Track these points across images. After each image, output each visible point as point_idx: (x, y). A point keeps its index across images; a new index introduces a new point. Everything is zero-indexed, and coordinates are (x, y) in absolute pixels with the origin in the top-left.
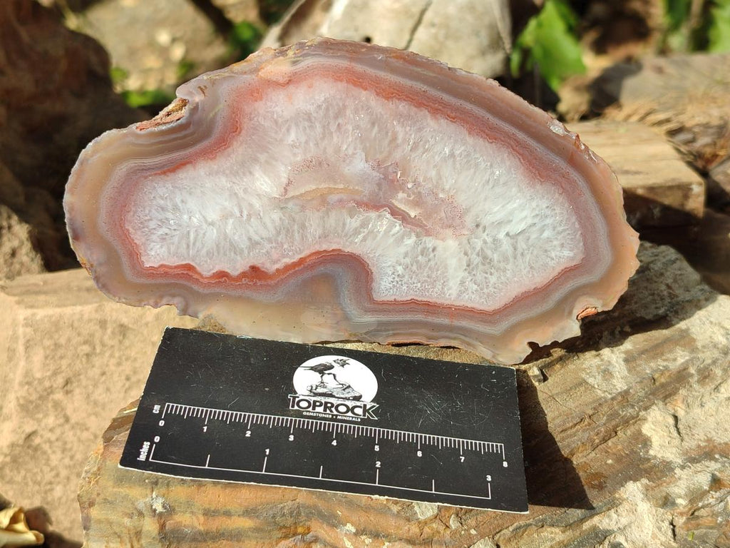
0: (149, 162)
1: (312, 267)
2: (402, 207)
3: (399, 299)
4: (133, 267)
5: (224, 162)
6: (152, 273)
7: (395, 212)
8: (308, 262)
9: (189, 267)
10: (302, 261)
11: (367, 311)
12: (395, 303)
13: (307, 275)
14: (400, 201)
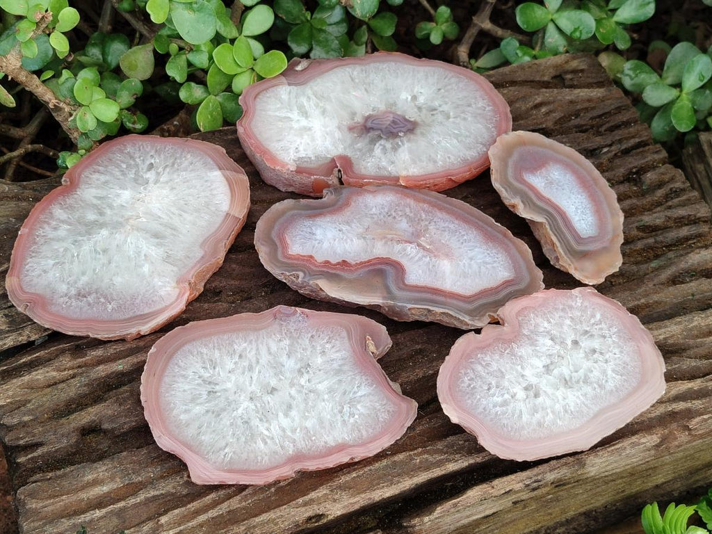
0: (303, 212)
1: (374, 264)
2: (423, 243)
3: (418, 284)
4: (283, 253)
5: (339, 217)
6: (291, 257)
7: (419, 245)
8: (373, 262)
9: (311, 257)
10: (369, 261)
11: (401, 289)
12: (417, 287)
13: (371, 268)
14: (422, 241)
